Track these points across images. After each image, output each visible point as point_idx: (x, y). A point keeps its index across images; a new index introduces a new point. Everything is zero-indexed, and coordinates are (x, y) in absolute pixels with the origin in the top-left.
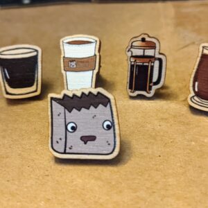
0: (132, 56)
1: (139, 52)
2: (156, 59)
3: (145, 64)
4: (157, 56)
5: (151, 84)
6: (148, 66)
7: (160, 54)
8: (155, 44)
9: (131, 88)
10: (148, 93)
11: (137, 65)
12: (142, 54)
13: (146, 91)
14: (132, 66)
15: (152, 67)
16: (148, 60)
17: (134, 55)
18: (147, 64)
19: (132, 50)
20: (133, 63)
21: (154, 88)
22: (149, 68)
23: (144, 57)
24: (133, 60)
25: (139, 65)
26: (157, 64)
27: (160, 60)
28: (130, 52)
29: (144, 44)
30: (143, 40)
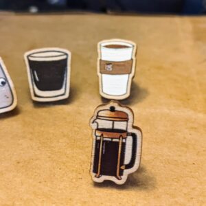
0: (98, 129)
1: (107, 125)
2: (128, 134)
3: (114, 140)
4: (130, 130)
5: (123, 167)
6: (118, 143)
7: (134, 127)
8: (127, 115)
9: (95, 171)
10: (118, 179)
11: (103, 141)
12: (110, 127)
13: (115, 175)
14: (98, 142)
15: (124, 144)
16: (118, 135)
17: (100, 127)
18: (117, 140)
19: (97, 121)
20: (98, 138)
21: (127, 172)
22: (120, 146)
23: (113, 130)
24: (98, 134)
25: (106, 141)
26: (129, 140)
27: (134, 136)
28: (95, 124)
29: (113, 114)
30: (112, 109)
